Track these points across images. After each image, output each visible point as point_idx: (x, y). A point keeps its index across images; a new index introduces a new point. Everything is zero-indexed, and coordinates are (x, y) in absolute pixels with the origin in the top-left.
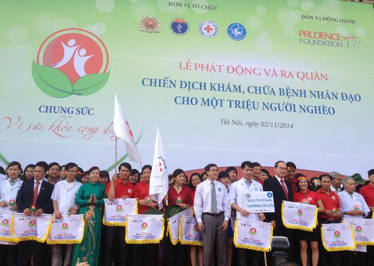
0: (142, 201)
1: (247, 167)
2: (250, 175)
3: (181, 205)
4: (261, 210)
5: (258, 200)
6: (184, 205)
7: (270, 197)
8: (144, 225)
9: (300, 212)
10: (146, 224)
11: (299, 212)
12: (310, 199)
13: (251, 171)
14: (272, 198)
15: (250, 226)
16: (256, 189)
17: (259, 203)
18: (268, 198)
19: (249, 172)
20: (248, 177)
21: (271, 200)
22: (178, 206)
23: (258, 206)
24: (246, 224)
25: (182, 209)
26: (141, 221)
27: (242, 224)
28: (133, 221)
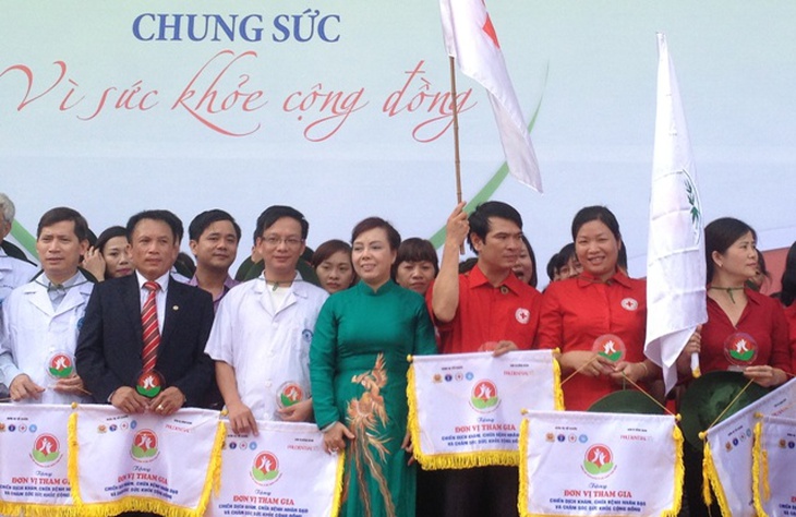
0: (580, 359)
3: (751, 371)
6: (767, 371)
8: (598, 456)
10: (604, 450)
22: (740, 379)
25: (757, 390)
26: (583, 438)
28: (550, 437)
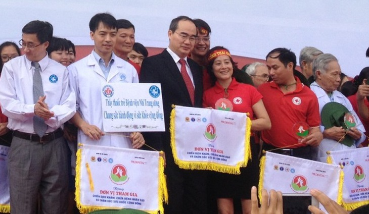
1: (102, 27)
2: (108, 45)
4: (136, 127)
5: (129, 103)
7: (157, 96)
9: (211, 130)
11: (208, 129)
12: (238, 101)
13: (112, 35)
14: (160, 99)
15: (111, 161)
16: (123, 77)
17: (132, 109)
18: (151, 99)
19: (108, 38)
20: (104, 49)
21: (157, 104)
23: (130, 116)
24: (102, 157)
27: (93, 159)
